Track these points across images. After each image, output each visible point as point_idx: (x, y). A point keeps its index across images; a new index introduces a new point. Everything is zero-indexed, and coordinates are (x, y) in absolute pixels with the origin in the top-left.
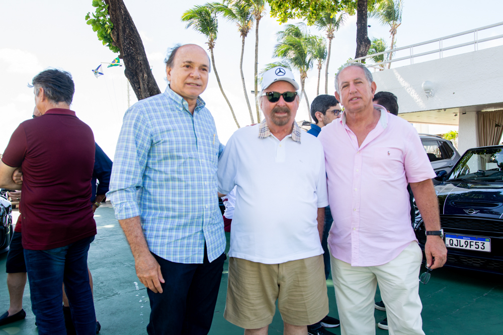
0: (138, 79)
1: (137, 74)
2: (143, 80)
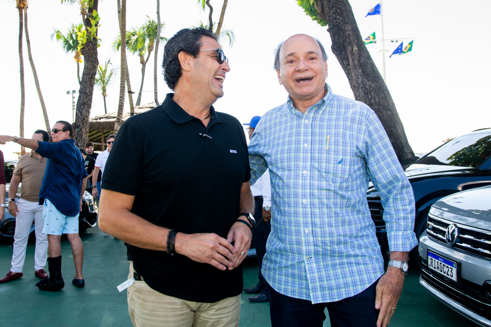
0: (346, 54)
1: (344, 49)
2: (353, 54)
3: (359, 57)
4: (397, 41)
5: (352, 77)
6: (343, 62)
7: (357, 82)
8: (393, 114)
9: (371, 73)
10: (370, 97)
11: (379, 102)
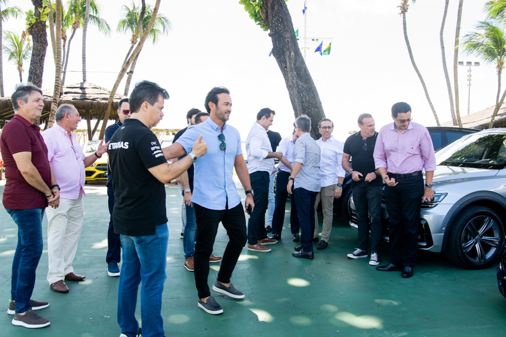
0: (285, 58)
1: (284, 53)
2: (290, 58)
3: (295, 61)
4: (317, 40)
5: (288, 77)
6: (281, 64)
7: (293, 82)
9: (304, 75)
10: (302, 95)
11: (309, 100)
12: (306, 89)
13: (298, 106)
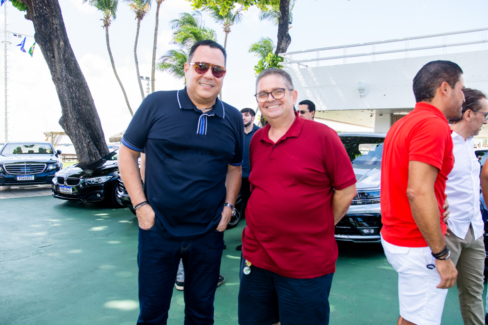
0: (52, 46)
1: (50, 40)
2: (59, 48)
3: (64, 52)
4: (20, 36)
6: (47, 53)
7: (62, 75)
8: (92, 109)
9: (74, 69)
10: (71, 91)
11: (80, 97)
12: (76, 84)
13: (68, 102)
